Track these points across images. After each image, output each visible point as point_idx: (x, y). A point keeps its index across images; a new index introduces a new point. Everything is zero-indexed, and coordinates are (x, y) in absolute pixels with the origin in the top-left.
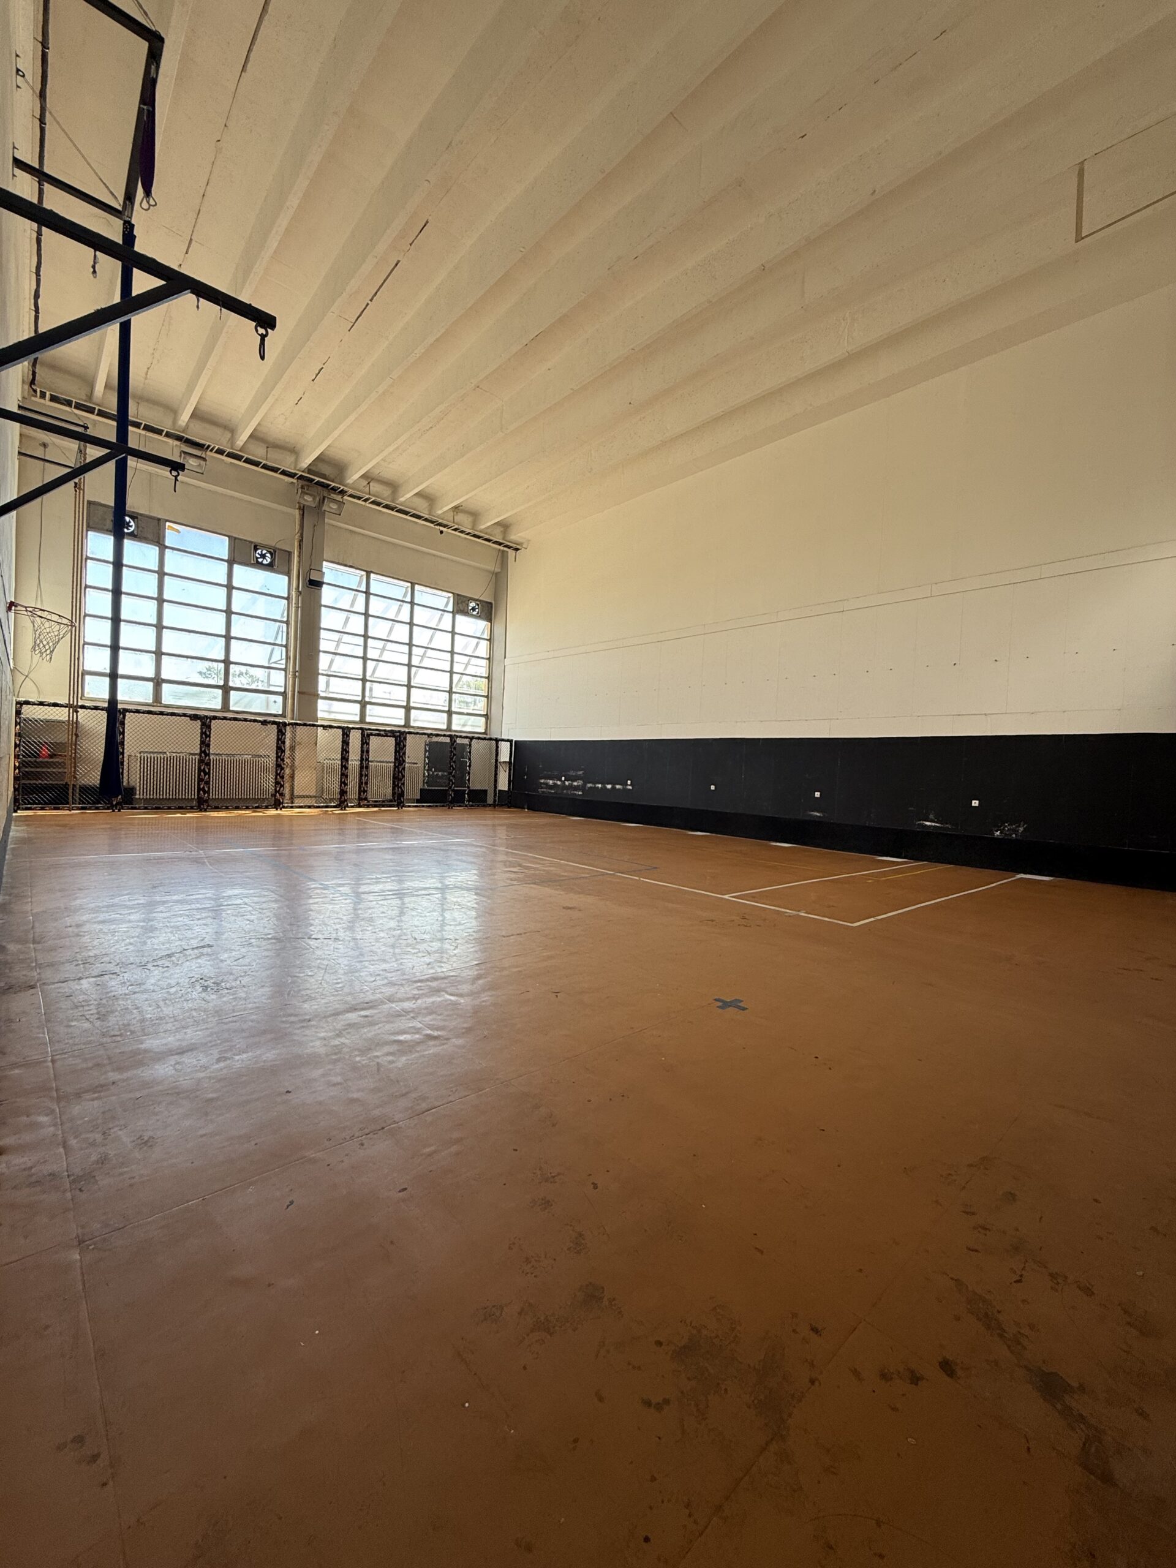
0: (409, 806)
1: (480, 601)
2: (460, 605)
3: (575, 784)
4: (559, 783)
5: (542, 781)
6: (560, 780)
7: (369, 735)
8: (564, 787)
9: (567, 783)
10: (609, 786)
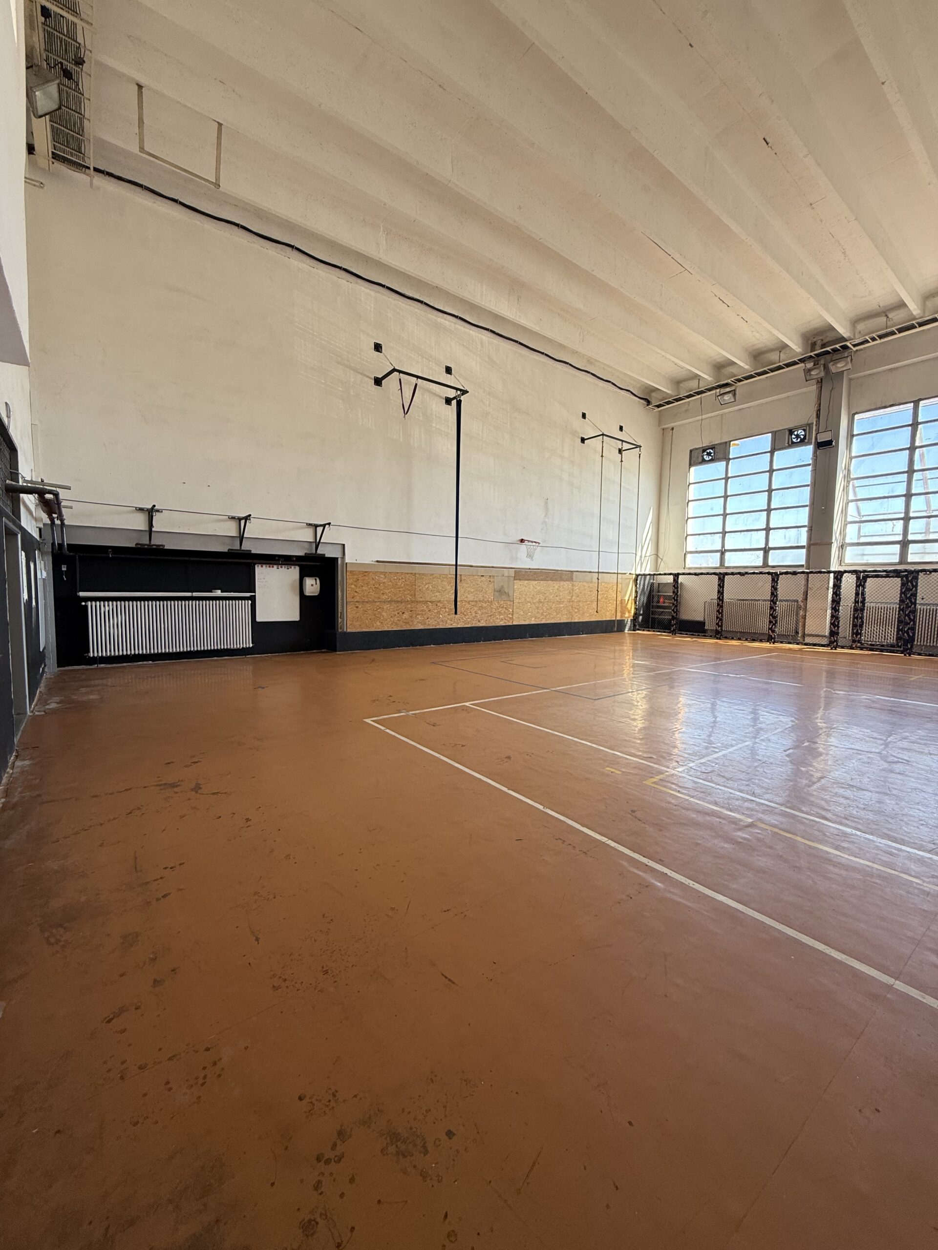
7: (865, 578)
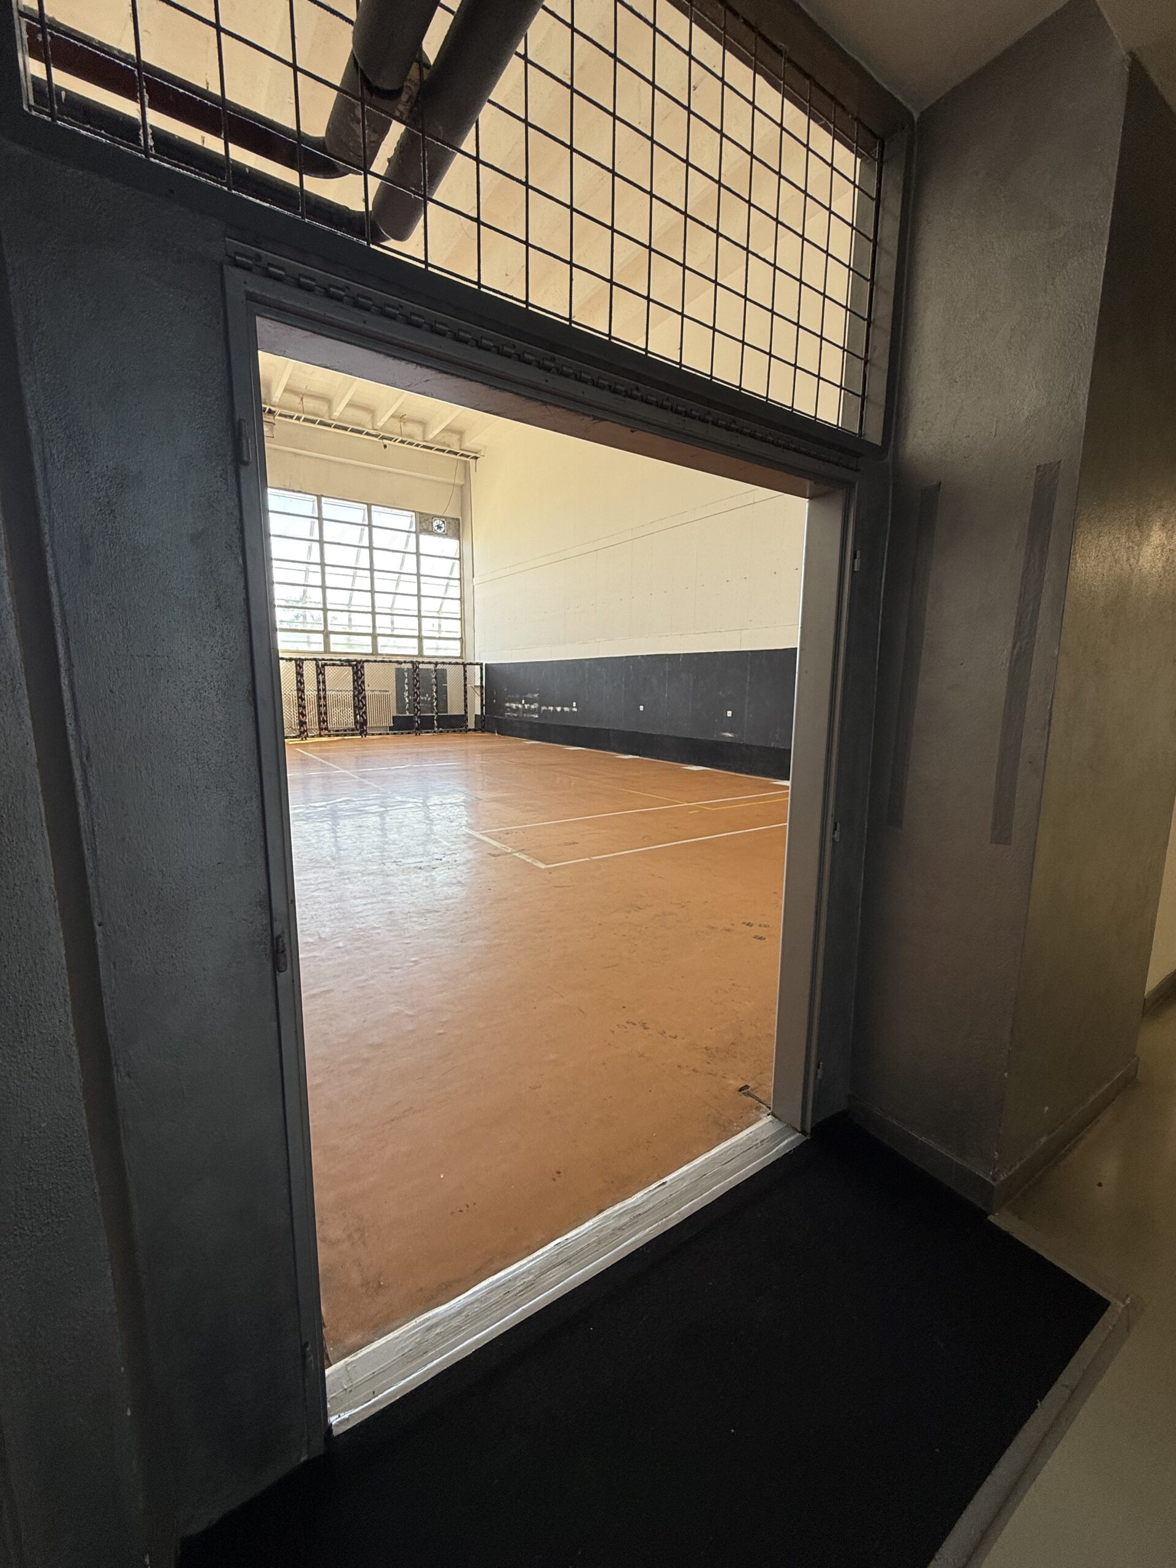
0: (373, 734)
1: (445, 518)
2: (423, 524)
3: (533, 707)
4: (520, 706)
5: (507, 705)
6: (521, 703)
7: (324, 666)
8: (525, 711)
9: (526, 706)
10: (559, 709)
